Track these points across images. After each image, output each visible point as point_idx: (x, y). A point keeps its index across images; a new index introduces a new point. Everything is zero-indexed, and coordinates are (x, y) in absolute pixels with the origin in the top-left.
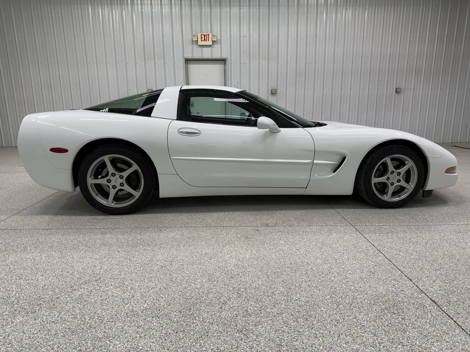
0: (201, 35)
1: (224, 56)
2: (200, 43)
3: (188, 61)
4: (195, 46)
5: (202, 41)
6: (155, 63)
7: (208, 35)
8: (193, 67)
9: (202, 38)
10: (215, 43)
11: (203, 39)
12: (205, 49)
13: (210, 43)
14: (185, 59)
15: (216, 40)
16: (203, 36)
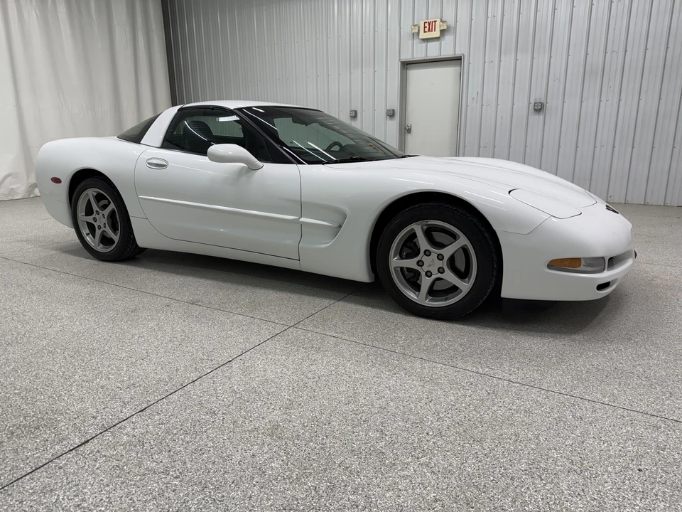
0: (425, 23)
1: (458, 53)
2: (423, 35)
3: (406, 65)
4: (416, 41)
5: (425, 32)
6: (362, 73)
7: (435, 22)
8: (415, 74)
9: (425, 27)
10: (446, 33)
11: (427, 29)
12: (430, 44)
13: (436, 34)
14: (401, 62)
15: (445, 28)
16: (427, 25)
